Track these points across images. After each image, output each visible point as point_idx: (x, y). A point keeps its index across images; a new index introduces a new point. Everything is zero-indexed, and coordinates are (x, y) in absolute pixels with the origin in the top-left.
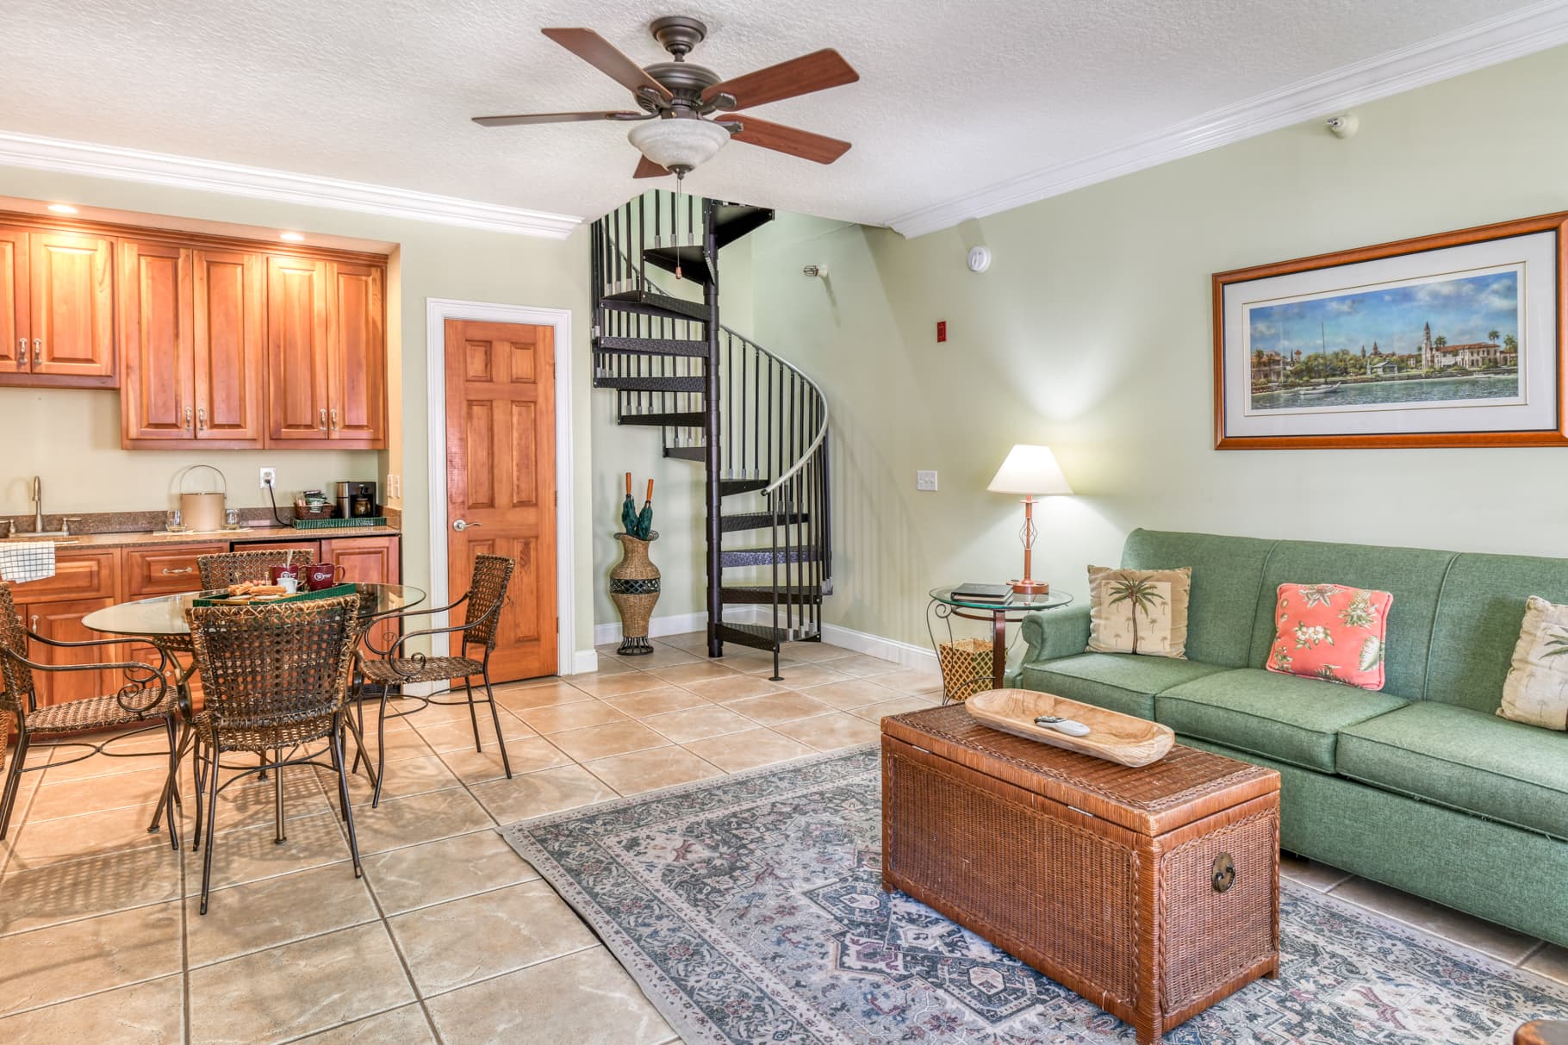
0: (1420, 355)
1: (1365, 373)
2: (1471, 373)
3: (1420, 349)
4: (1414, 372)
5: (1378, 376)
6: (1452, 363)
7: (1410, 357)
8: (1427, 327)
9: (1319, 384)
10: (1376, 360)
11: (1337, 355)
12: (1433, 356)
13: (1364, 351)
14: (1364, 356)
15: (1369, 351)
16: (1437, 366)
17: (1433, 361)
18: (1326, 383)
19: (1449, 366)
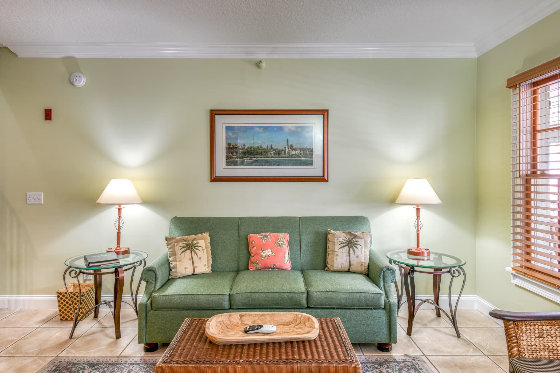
0: (285, 150)
1: (268, 155)
2: (300, 157)
3: (285, 148)
4: (284, 156)
5: (272, 156)
6: (295, 153)
7: (282, 150)
8: (288, 141)
9: (252, 158)
10: (271, 151)
11: (258, 147)
12: (289, 151)
13: (267, 147)
14: (268, 148)
15: (269, 147)
16: (290, 154)
17: (289, 152)
18: (254, 157)
19: (294, 154)
